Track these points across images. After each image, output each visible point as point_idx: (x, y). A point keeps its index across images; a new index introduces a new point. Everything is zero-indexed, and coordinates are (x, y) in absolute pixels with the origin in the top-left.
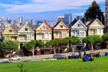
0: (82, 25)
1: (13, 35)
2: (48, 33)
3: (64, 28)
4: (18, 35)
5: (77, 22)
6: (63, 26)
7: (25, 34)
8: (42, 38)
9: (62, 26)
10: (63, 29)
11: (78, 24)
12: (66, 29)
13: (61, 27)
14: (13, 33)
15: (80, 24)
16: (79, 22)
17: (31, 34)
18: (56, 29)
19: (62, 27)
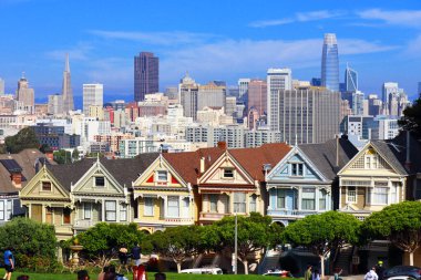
0: (308, 167)
1: (55, 200)
2: (178, 197)
3: (238, 179)
4: (69, 201)
5: (289, 157)
6: (235, 172)
7: (97, 199)
8: (160, 219)
9: (228, 173)
10: (235, 182)
11: (294, 165)
12: (245, 183)
13: (226, 175)
14: (54, 193)
15: (301, 166)
16: (297, 155)
17: (117, 199)
18: (208, 182)
19: (232, 175)
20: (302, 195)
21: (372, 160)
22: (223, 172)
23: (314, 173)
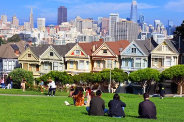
0: (138, 50)
1: (33, 61)
2: (84, 61)
3: (109, 54)
4: (39, 62)
5: (131, 46)
6: (108, 51)
7: (50, 61)
8: (76, 70)
11: (133, 49)
12: (112, 56)
13: (104, 52)
14: (32, 58)
15: (135, 49)
16: (134, 45)
17: (59, 61)
18: (97, 55)
19: (106, 52)
20: (135, 61)
21: (165, 48)
22: (103, 51)
23: (141, 52)
